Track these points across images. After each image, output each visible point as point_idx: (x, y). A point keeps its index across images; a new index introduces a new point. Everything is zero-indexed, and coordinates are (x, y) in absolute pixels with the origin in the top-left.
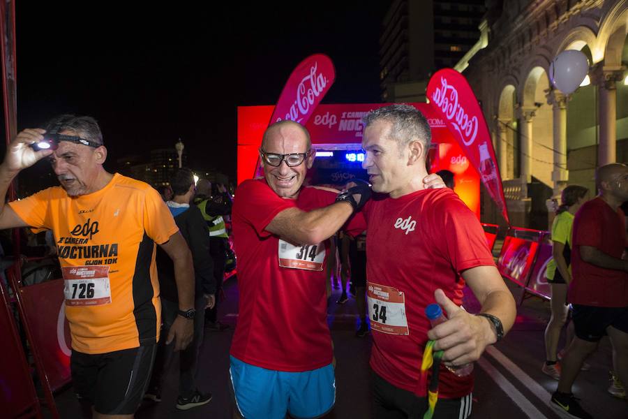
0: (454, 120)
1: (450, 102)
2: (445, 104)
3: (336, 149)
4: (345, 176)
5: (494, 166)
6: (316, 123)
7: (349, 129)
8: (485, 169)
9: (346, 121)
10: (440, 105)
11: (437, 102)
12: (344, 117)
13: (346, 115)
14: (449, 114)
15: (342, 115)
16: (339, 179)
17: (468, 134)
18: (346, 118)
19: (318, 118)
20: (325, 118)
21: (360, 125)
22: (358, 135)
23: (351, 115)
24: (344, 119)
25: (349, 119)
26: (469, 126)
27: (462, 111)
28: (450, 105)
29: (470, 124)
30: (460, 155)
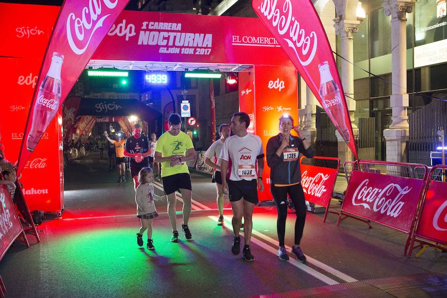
0: (287, 35)
1: (282, 14)
2: (276, 17)
3: (131, 68)
4: (109, 106)
5: (338, 90)
8: (326, 93)
9: (148, 32)
10: (269, 18)
11: (266, 14)
12: (144, 27)
13: (147, 26)
14: (281, 29)
15: (142, 25)
16: (104, 110)
17: (305, 52)
18: (147, 29)
22: (163, 51)
23: (153, 25)
24: (145, 30)
25: (151, 30)
26: (307, 43)
27: (297, 25)
28: (282, 18)
29: (307, 41)
30: (278, 79)
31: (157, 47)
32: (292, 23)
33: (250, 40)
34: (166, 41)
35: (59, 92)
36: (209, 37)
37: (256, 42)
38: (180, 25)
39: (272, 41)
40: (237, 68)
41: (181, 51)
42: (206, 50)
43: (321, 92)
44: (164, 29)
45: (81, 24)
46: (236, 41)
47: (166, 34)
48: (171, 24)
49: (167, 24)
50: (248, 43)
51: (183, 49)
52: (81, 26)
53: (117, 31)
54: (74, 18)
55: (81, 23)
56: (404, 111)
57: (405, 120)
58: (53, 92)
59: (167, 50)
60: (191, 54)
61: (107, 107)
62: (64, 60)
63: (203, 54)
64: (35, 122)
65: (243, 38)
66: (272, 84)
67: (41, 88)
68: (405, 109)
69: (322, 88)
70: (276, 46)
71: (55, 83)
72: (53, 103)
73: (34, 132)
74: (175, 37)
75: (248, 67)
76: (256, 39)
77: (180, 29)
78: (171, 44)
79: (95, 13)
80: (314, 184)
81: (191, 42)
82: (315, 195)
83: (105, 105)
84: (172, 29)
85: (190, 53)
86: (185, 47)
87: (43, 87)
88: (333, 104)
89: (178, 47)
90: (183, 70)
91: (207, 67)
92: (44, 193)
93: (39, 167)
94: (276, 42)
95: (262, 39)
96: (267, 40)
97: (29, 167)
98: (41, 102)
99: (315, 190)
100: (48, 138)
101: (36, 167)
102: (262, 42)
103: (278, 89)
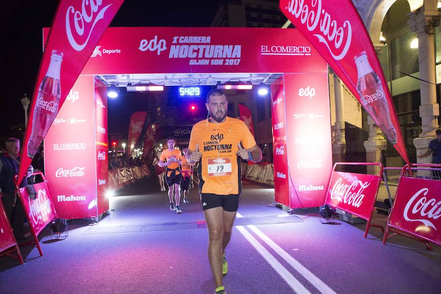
0: (317, 30)
1: (310, 9)
2: (304, 14)
3: (167, 84)
4: (184, 131)
5: (380, 82)
6: (141, 48)
7: (181, 56)
8: (365, 88)
9: (178, 46)
10: (297, 16)
11: (294, 12)
12: (175, 42)
13: (178, 40)
14: (311, 25)
15: (173, 40)
16: (180, 134)
17: (338, 45)
18: (178, 44)
19: (144, 43)
20: (153, 43)
21: (194, 51)
22: (193, 63)
23: (183, 40)
24: (176, 44)
25: (181, 44)
26: (339, 34)
27: (328, 17)
28: (312, 13)
29: (340, 32)
30: (309, 87)
31: (188, 59)
32: (322, 16)
33: (279, 49)
34: (196, 53)
35: (58, 93)
36: (238, 48)
37: (285, 51)
38: (209, 38)
39: (301, 50)
40: (268, 78)
41: (210, 62)
42: (236, 60)
43: (359, 87)
44: (194, 42)
45: (81, 18)
46: (265, 51)
47: (196, 48)
48: (200, 37)
49: (197, 37)
50: (277, 52)
51: (212, 61)
52: (81, 20)
53: (149, 46)
54: (73, 11)
55: (81, 16)
56: (434, 120)
58: (53, 93)
59: (197, 62)
60: (220, 65)
62: (64, 58)
63: (232, 64)
64: (35, 127)
65: (272, 48)
66: (302, 92)
67: (40, 89)
68: (436, 118)
69: (360, 82)
70: (306, 54)
71: (54, 84)
72: (52, 105)
73: (34, 137)
74: (204, 50)
75: (277, 77)
76: (285, 48)
77: (209, 42)
78: (200, 56)
79: (96, 5)
80: (351, 193)
81: (220, 53)
82: (353, 205)
84: (202, 42)
86: (215, 59)
87: (42, 88)
88: (374, 99)
89: (207, 59)
90: (215, 84)
91: (239, 78)
92: (82, 200)
93: (78, 176)
94: (305, 50)
95: (291, 48)
96: (296, 49)
97: (69, 175)
98: (41, 105)
99: (352, 198)
100: (85, 148)
101: (75, 176)
102: (291, 51)
103: (309, 96)
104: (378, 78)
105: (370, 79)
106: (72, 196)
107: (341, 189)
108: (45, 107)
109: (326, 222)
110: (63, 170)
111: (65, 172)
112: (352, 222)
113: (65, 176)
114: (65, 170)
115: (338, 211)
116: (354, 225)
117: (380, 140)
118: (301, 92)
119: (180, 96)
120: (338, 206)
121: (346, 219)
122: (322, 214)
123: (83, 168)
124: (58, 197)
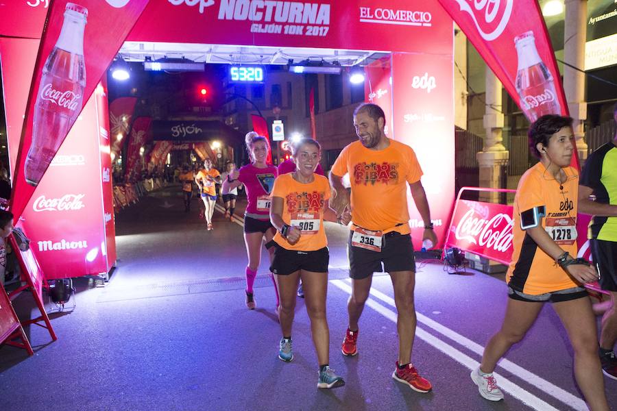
3: (208, 60)
4: (188, 129)
5: (551, 78)
7: (238, 17)
16: (181, 134)
17: (489, 18)
21: (258, 10)
22: (256, 29)
26: (493, 2)
30: (427, 74)
31: (248, 23)
33: (386, 14)
35: (81, 78)
36: (326, 8)
37: (395, 18)
39: (417, 17)
40: (364, 58)
41: (283, 30)
42: (322, 28)
46: (365, 16)
50: (382, 19)
51: (286, 27)
56: (579, 126)
57: (581, 138)
58: (71, 77)
59: (263, 27)
60: (299, 35)
61: (185, 130)
62: (88, 19)
63: (316, 34)
64: (38, 133)
65: (376, 12)
67: (45, 70)
68: (581, 123)
69: (520, 76)
71: (72, 61)
72: (70, 98)
73: (35, 150)
74: (274, 9)
75: (380, 57)
76: (395, 13)
78: (268, 18)
80: (491, 231)
81: (299, 16)
83: (183, 128)
85: (297, 33)
86: (290, 24)
87: (50, 67)
88: (540, 103)
89: (279, 23)
90: (285, 63)
91: (322, 57)
92: (81, 246)
93: (72, 208)
94: (423, 18)
95: (403, 13)
96: (411, 15)
97: (56, 207)
98: (48, 97)
99: (493, 239)
100: (84, 164)
101: (67, 208)
102: (403, 18)
103: (427, 88)
104: (549, 72)
105: (536, 73)
106: (63, 241)
107: (474, 225)
108: (57, 101)
109: (453, 271)
110: (47, 199)
111: (49, 203)
112: (488, 271)
113: (51, 209)
114: (49, 200)
115: (468, 256)
116: (492, 274)
117: (500, 151)
118: (417, 82)
119: (231, 80)
120: (469, 248)
121: (480, 267)
122: (448, 260)
123: (80, 196)
124: (40, 243)
